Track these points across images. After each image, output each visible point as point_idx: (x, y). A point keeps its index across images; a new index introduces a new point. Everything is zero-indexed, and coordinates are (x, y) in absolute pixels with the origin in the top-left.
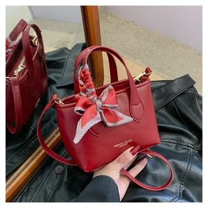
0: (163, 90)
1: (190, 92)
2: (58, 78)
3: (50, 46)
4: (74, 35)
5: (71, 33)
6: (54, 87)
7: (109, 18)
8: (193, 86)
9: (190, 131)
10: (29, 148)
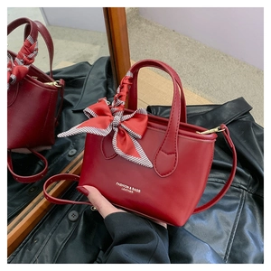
0: (209, 117)
1: (244, 119)
2: (75, 100)
3: (68, 60)
4: (98, 47)
5: (95, 44)
6: (70, 111)
7: (144, 25)
8: (248, 113)
9: (243, 168)
10: (35, 187)
